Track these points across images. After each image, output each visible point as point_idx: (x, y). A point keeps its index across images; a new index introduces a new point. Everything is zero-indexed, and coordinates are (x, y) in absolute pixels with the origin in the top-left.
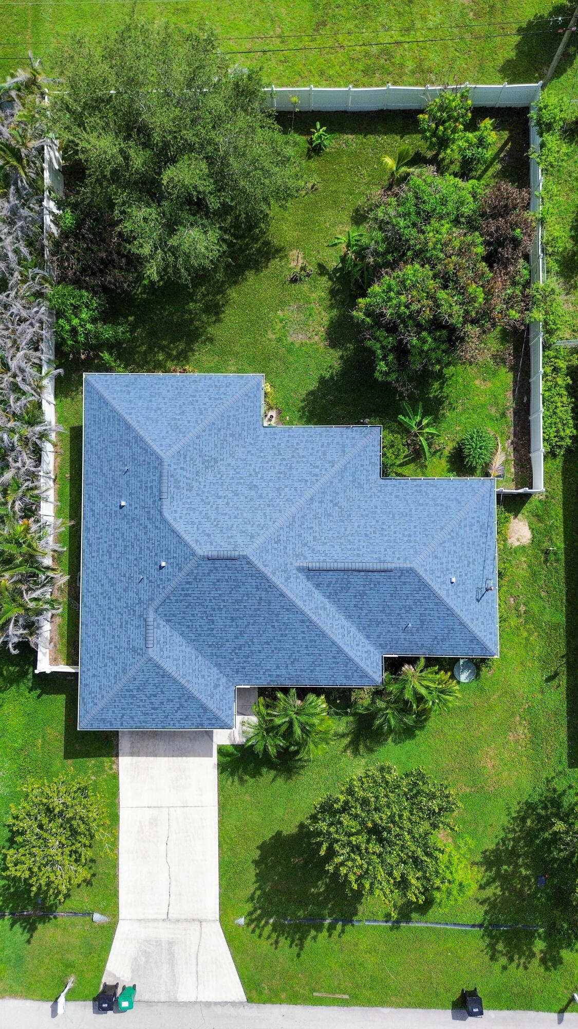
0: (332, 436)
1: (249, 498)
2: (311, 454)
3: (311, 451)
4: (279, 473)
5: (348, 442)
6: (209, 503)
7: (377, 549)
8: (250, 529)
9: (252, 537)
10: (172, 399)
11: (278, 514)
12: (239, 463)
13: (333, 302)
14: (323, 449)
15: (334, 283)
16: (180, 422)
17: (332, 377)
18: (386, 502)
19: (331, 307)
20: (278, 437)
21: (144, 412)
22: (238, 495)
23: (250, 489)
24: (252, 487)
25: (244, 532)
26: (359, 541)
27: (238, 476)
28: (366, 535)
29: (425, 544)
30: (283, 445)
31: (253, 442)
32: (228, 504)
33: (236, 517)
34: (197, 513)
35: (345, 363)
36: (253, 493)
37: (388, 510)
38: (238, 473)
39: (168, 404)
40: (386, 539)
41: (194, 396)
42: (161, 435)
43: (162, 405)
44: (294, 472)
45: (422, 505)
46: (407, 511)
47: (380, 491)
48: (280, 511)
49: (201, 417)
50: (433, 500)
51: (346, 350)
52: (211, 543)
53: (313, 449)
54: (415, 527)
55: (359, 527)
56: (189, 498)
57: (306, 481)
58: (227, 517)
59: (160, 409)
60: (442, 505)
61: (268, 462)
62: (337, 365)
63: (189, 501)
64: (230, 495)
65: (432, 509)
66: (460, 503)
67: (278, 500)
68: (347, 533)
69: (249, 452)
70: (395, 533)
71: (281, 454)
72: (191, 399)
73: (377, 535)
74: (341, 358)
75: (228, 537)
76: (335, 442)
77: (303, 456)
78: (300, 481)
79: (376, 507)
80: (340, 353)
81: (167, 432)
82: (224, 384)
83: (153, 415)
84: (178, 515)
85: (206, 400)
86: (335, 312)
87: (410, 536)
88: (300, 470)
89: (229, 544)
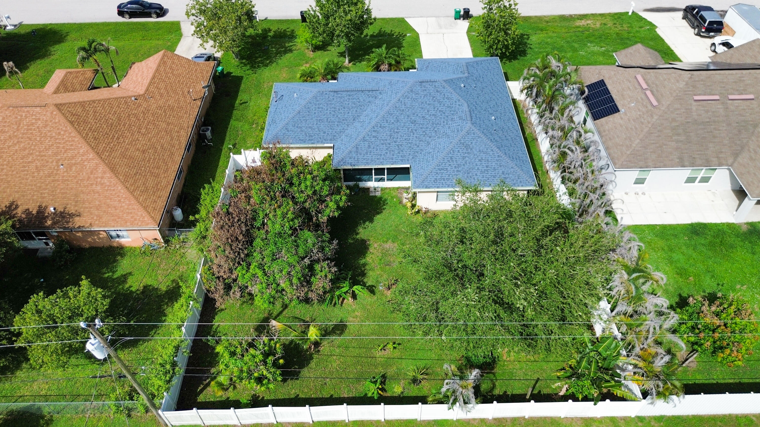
0: (364, 159)
1: (415, 115)
2: (378, 146)
3: (378, 148)
4: (398, 133)
5: (354, 155)
6: (440, 111)
7: (339, 99)
8: (413, 96)
9: (412, 91)
10: (473, 169)
11: (397, 105)
12: (424, 139)
13: (363, 269)
14: (370, 150)
15: (362, 281)
16: (465, 151)
17: (364, 222)
18: (331, 129)
19: (365, 265)
20: (400, 158)
21: (490, 159)
22: (423, 117)
23: (415, 121)
24: (414, 122)
25: (417, 94)
26: (349, 104)
27: (424, 130)
28: (344, 108)
29: (310, 103)
30: (396, 152)
31: (416, 154)
32: (428, 111)
33: (422, 103)
34: (446, 105)
35: (355, 231)
36: (413, 118)
37: (331, 124)
38: (424, 132)
39: (474, 165)
40: (333, 106)
41: (458, 171)
42: (475, 141)
43: (479, 163)
44: (388, 133)
45: (310, 127)
46: (319, 123)
47: (335, 136)
48: (396, 106)
49: (451, 155)
50: (302, 131)
51: (354, 239)
52: (435, 86)
53: (377, 150)
54: (315, 113)
55: (349, 113)
56: (453, 114)
57: (380, 127)
58: (428, 103)
59: (480, 160)
60: (297, 127)
61: (405, 139)
62: (361, 230)
63: (452, 112)
64: (427, 116)
65: (303, 125)
66: (286, 129)
67: (398, 114)
68: (356, 109)
69: (418, 146)
70: (327, 109)
71: (398, 146)
72: (460, 169)
73: (338, 108)
74: (357, 234)
75: (426, 90)
76: (362, 155)
77: (383, 144)
78: (384, 127)
79: (337, 125)
80: (358, 236)
81: (472, 143)
82: (438, 181)
83: (484, 156)
84: (458, 103)
85: (449, 168)
86: (362, 261)
87: (319, 108)
88: (385, 134)
89: (424, 86)
